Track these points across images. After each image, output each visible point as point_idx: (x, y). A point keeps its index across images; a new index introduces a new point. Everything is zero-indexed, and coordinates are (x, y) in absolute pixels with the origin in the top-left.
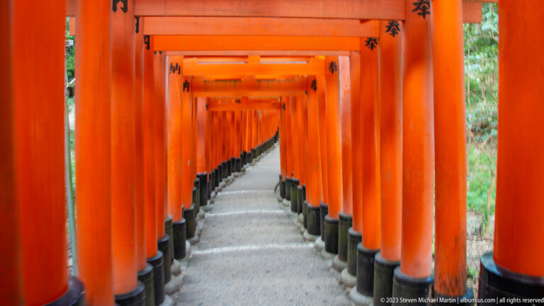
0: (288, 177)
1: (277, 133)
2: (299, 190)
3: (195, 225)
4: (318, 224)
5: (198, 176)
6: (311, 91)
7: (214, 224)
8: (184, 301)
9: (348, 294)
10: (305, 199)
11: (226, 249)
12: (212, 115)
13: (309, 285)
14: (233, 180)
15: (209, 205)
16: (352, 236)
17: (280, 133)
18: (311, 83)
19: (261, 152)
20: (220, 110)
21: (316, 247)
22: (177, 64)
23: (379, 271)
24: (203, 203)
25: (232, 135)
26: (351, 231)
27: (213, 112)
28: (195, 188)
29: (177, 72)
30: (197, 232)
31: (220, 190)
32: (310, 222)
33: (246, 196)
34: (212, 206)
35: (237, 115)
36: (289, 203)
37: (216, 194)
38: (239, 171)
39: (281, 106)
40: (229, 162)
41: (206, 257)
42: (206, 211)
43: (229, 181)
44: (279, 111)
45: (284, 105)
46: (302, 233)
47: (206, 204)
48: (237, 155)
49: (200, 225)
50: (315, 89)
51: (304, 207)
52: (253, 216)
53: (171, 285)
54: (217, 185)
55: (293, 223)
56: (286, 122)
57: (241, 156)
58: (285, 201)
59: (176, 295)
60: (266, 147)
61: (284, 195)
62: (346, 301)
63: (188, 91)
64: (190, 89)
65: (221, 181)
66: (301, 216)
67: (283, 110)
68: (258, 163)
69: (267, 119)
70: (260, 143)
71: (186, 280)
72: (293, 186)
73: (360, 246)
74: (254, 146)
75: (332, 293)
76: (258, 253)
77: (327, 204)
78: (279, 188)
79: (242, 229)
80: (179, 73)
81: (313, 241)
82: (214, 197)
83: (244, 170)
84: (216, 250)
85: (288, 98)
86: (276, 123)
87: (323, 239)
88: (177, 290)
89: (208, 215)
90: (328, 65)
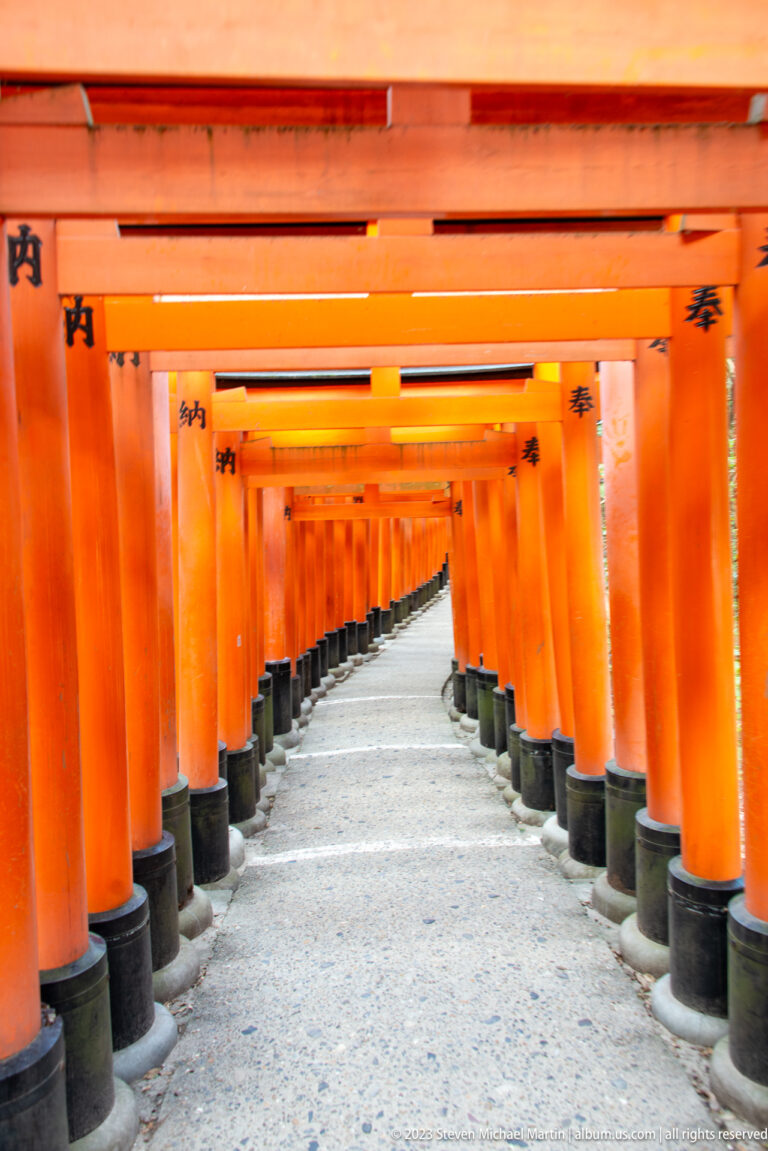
0: (470, 666)
1: (445, 567)
2: (498, 696)
3: (258, 783)
4: (548, 783)
5: (269, 668)
6: (525, 466)
7: (304, 779)
8: (208, 1018)
9: (644, 993)
10: (513, 720)
11: (327, 851)
12: (301, 530)
13: (539, 962)
14: (352, 671)
15: (296, 731)
16: (648, 833)
17: (451, 567)
18: (523, 446)
19: (412, 609)
20: (318, 518)
21: (546, 843)
22: (197, 403)
23: (744, 953)
24: (281, 727)
25: (349, 574)
26: (644, 817)
27: (302, 523)
28: (260, 697)
29: (197, 422)
30: (263, 802)
31: (323, 695)
32: (529, 776)
33: (378, 708)
34: (302, 731)
35: (358, 529)
36: (475, 723)
37: (314, 702)
38: (364, 651)
39: (455, 508)
40: (342, 632)
41: (277, 874)
42: (289, 745)
43: (342, 674)
44: (448, 519)
45: (460, 503)
46: (509, 802)
47: (288, 729)
48: (358, 616)
49: (273, 782)
50: (534, 460)
51: (510, 737)
52: (394, 759)
53: (176, 970)
54: (316, 684)
55: (487, 775)
56: (465, 544)
57: (368, 617)
58: (465, 719)
59: (188, 999)
60: (421, 598)
61: (462, 705)
62: (646, 1023)
63: (233, 471)
64: (237, 468)
65: (325, 674)
66: (505, 759)
67: (456, 515)
68: (404, 633)
69: (423, 537)
70: (409, 590)
71: (221, 950)
72: (484, 687)
73: (677, 867)
74: (396, 597)
75: (602, 993)
76: (404, 860)
77: (571, 736)
78: (451, 686)
79: (369, 792)
80: (203, 426)
81: (537, 823)
82: (310, 711)
83: (375, 650)
84: (301, 854)
85: (467, 485)
86: (440, 547)
87: (563, 823)
88: (193, 980)
89: (291, 755)
90: (571, 397)
